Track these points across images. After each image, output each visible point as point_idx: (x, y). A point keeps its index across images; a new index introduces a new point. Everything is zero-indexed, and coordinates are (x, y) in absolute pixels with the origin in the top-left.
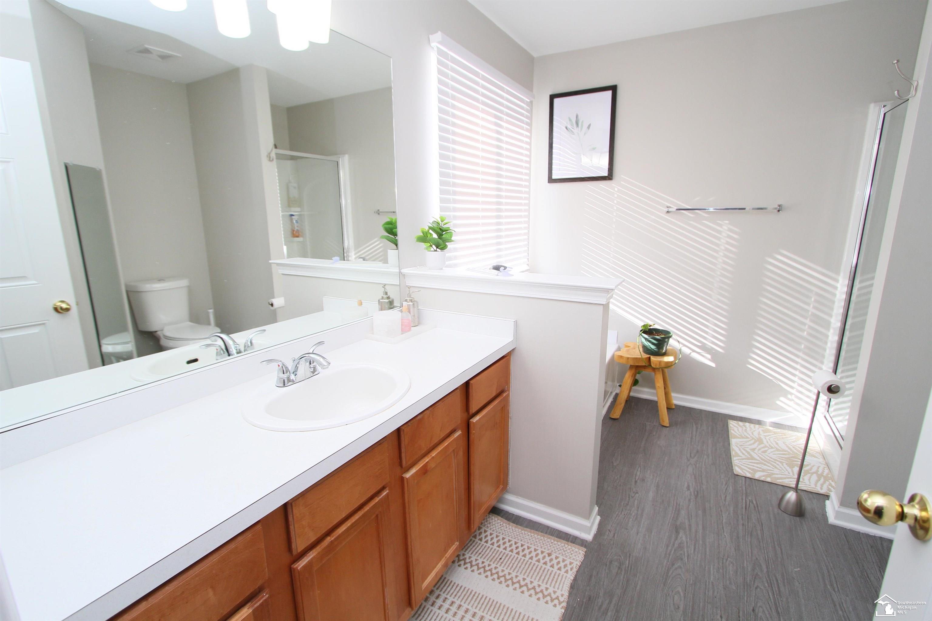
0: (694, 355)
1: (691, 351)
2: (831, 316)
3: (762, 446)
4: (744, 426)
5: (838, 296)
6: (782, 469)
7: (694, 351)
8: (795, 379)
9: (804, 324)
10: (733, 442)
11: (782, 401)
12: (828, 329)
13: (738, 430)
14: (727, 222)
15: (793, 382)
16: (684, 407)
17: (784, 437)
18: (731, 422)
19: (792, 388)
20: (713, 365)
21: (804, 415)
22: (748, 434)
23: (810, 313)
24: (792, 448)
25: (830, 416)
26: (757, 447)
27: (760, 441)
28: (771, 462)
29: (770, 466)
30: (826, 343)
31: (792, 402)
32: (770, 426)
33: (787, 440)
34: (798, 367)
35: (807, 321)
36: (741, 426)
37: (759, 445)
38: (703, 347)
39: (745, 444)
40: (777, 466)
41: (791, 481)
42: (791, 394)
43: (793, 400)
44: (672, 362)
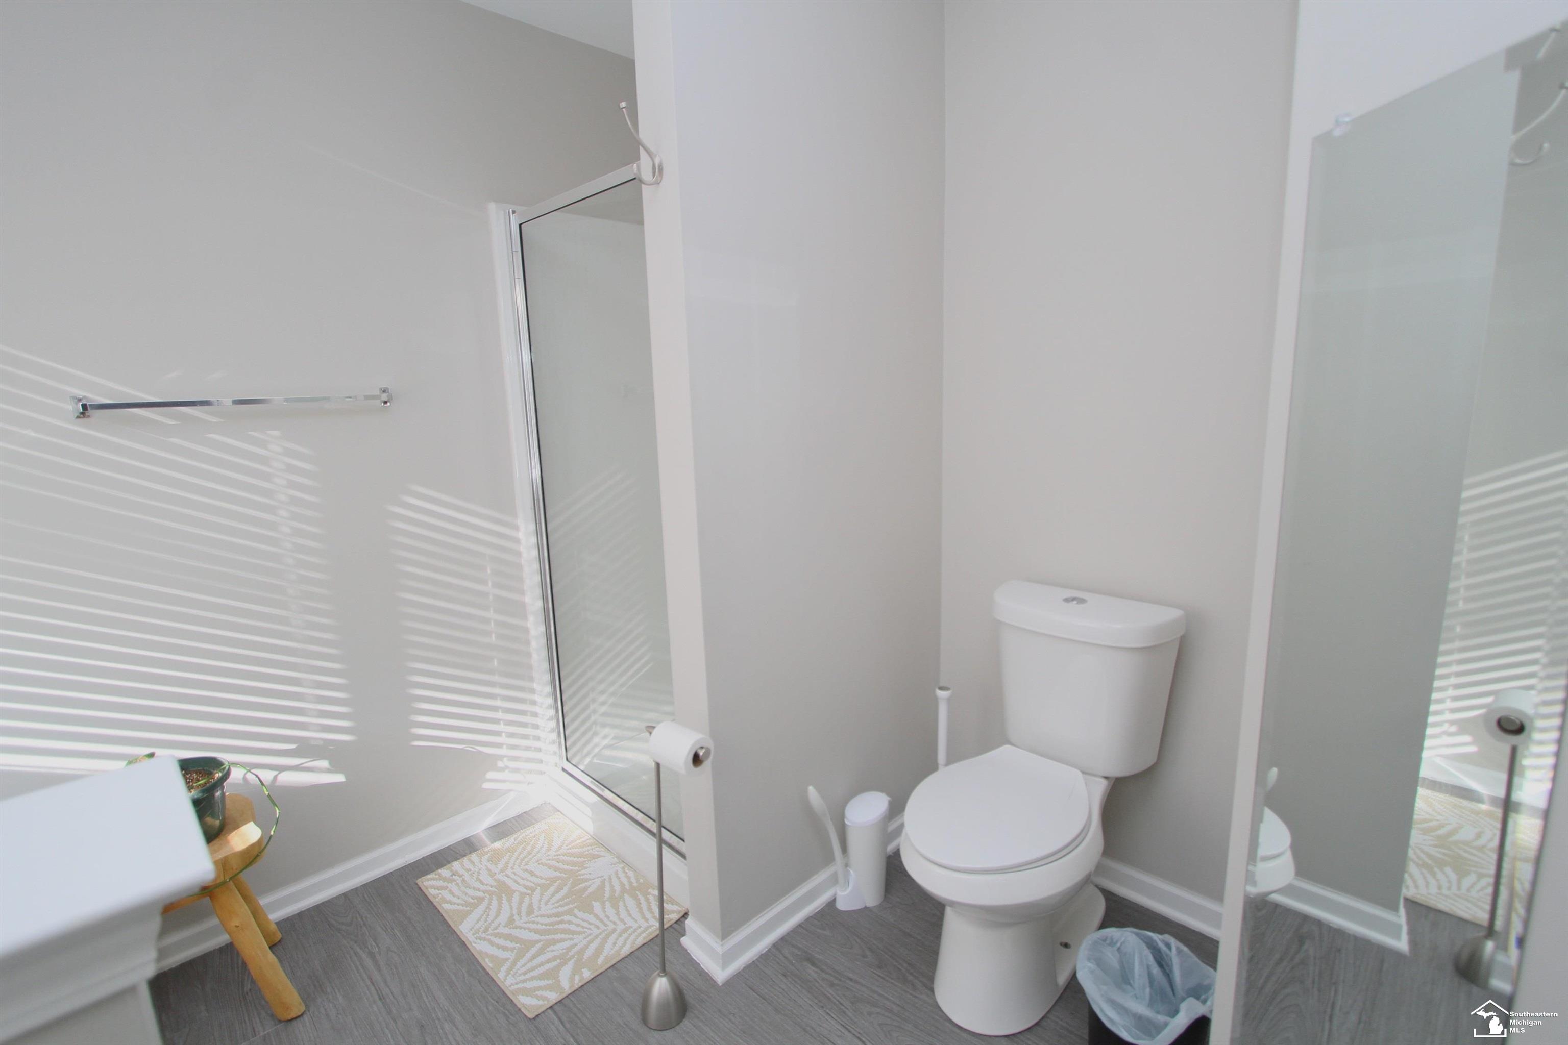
0: (287, 778)
1: (275, 773)
2: (523, 593)
3: (516, 898)
4: (454, 874)
5: (525, 555)
6: (583, 927)
7: (281, 769)
8: (501, 727)
9: (487, 621)
10: (466, 929)
11: (492, 780)
12: (525, 618)
13: (451, 892)
14: (276, 433)
15: (497, 733)
16: (300, 915)
17: (529, 848)
18: (426, 883)
19: (499, 745)
20: (340, 778)
21: (529, 783)
22: (474, 888)
23: (491, 597)
24: (557, 865)
25: (573, 765)
26: (511, 908)
27: (503, 890)
28: (556, 927)
29: (563, 936)
30: (528, 643)
31: (507, 771)
32: (492, 843)
33: (538, 852)
34: (498, 703)
35: (491, 614)
36: (450, 881)
37: (510, 901)
38: (305, 749)
39: (489, 921)
40: (572, 927)
41: (614, 944)
42: (501, 758)
43: (507, 767)
44: (259, 842)
